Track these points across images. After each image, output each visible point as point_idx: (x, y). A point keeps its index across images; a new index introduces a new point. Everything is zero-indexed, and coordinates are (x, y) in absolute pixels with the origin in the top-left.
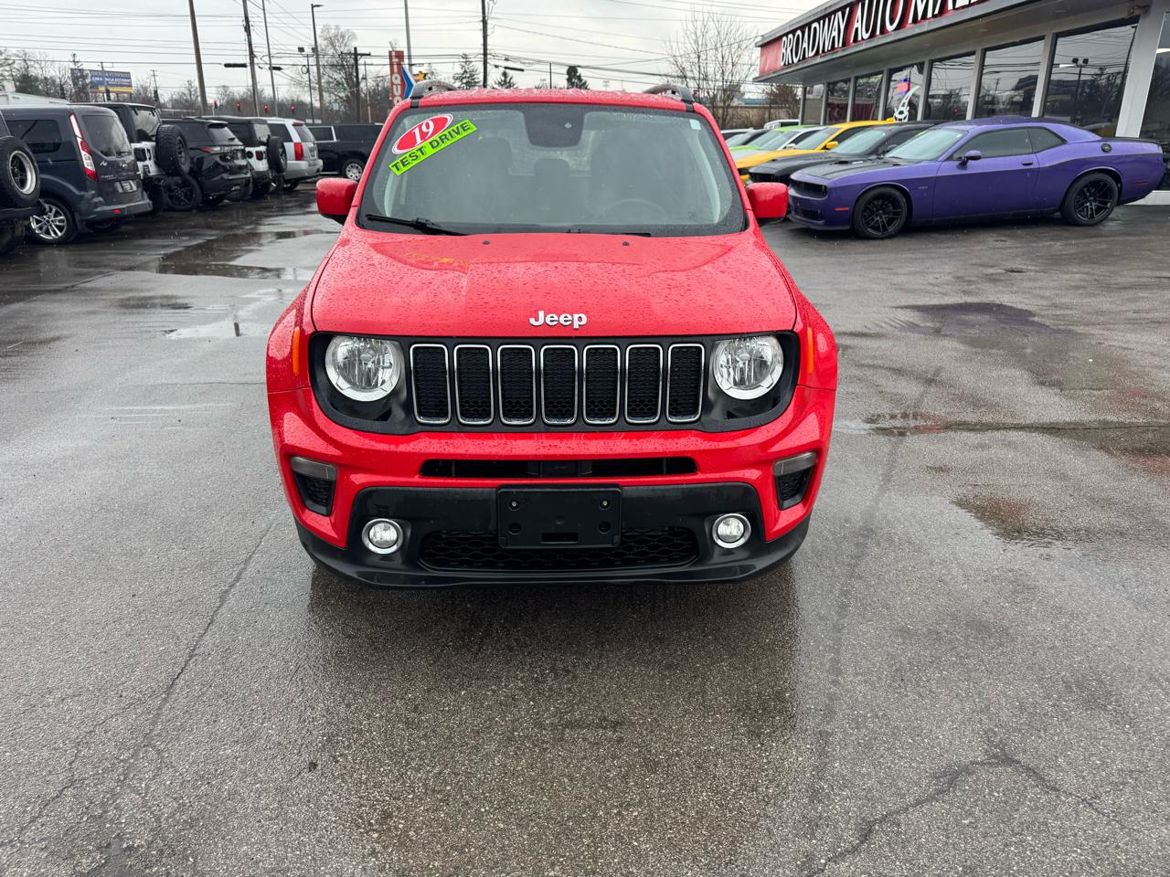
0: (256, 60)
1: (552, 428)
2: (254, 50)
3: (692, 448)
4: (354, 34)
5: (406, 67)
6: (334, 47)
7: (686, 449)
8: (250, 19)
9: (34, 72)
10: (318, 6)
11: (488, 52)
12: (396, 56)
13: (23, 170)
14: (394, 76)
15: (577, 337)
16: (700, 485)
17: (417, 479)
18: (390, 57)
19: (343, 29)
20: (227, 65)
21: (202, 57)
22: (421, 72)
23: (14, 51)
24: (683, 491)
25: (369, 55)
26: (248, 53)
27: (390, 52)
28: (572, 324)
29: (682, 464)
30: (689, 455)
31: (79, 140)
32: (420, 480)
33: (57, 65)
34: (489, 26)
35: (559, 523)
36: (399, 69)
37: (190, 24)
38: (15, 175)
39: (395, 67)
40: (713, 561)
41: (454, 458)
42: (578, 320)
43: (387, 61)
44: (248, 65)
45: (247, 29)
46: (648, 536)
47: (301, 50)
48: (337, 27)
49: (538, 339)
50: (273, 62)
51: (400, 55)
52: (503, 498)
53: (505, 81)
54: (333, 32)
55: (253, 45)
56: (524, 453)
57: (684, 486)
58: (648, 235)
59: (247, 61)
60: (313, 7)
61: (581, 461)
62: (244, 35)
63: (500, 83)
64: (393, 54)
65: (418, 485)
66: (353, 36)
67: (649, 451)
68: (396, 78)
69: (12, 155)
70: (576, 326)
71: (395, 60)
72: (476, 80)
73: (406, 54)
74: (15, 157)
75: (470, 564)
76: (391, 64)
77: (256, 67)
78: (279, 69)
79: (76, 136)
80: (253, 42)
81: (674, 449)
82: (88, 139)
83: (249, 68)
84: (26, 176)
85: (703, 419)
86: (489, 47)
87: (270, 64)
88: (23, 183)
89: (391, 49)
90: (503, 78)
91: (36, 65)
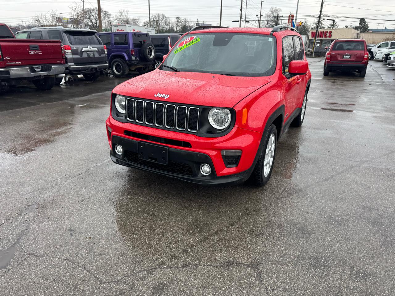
0: (242, 19)
1: (157, 127)
2: (242, 16)
3: (190, 139)
4: (281, 9)
5: (294, 21)
6: (273, 14)
7: (188, 140)
8: (243, 6)
9: (187, 25)
10: (263, 1)
11: (322, 14)
12: (291, 17)
13: (151, 51)
14: (289, 23)
15: (165, 101)
16: (191, 152)
17: (123, 135)
18: (289, 17)
19: (277, 8)
20: (233, 21)
21: (222, 19)
22: (301, 22)
23: (183, 19)
24: (186, 152)
25: (282, 16)
26: (240, 17)
27: (289, 15)
28: (164, 97)
29: (187, 144)
30: (188, 142)
31: (169, 44)
32: (124, 136)
33: (193, 22)
34: (324, 5)
35: (152, 154)
36: (291, 21)
37: (220, 9)
38: (149, 53)
39: (290, 20)
40: (198, 177)
41: (131, 131)
42: (166, 96)
43: (288, 18)
44: (239, 21)
45: (241, 10)
46: (186, 166)
47: (257, 16)
48: (276, 8)
49: (156, 101)
50: (246, 20)
51: (293, 16)
52: (140, 144)
53: (333, 24)
54: (274, 9)
55: (242, 15)
56: (146, 132)
57: (187, 151)
58: (234, 75)
59: (239, 20)
60: (262, 1)
61: (162, 138)
62: (240, 12)
63: (331, 25)
64: (290, 16)
65: (123, 136)
66: (281, 10)
67: (177, 138)
68: (290, 24)
69: (149, 47)
70: (165, 98)
71: (291, 18)
72: (322, 24)
73: (295, 15)
74: (149, 48)
75: (136, 162)
76: (289, 19)
77: (242, 22)
78: (248, 22)
79: (169, 43)
80: (242, 14)
81: (184, 139)
82: (171, 43)
83: (239, 22)
84: (152, 53)
85: (198, 132)
86: (322, 12)
87: (245, 20)
88: (151, 55)
89: (290, 14)
90: (333, 23)
91: (188, 23)
